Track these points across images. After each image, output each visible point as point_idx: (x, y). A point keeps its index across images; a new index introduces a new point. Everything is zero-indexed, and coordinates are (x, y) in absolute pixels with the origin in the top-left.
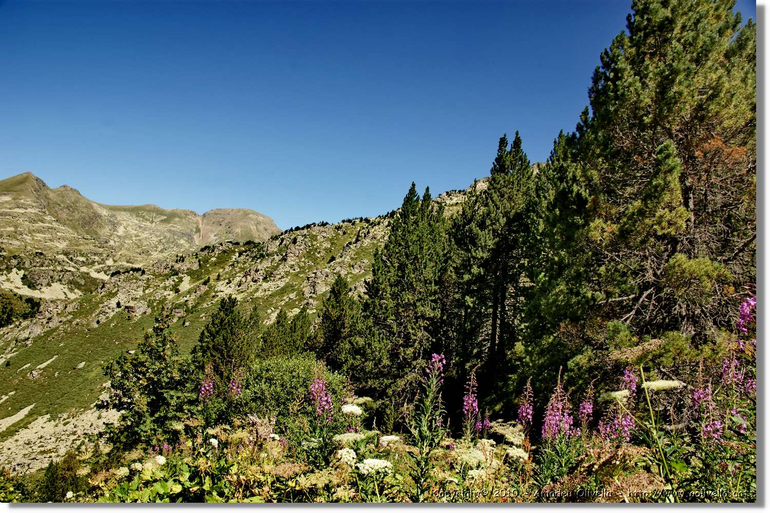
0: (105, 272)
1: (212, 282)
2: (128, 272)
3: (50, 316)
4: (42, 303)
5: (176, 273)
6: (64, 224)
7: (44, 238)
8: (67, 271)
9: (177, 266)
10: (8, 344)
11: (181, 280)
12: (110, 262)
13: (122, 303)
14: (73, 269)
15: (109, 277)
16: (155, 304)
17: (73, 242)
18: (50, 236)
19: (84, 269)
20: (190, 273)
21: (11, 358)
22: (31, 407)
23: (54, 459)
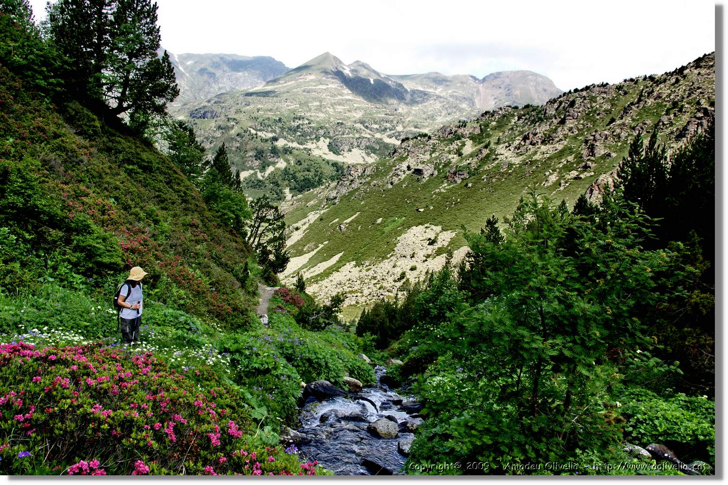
0: (396, 138)
1: (492, 146)
2: (416, 138)
3: (352, 178)
4: (345, 166)
5: (459, 138)
7: (344, 110)
8: (364, 138)
9: (460, 131)
10: (321, 202)
11: (464, 145)
12: (400, 128)
13: (412, 166)
14: (369, 136)
15: (400, 142)
16: (441, 167)
17: (368, 112)
18: (348, 107)
19: (378, 135)
20: (472, 138)
21: (324, 213)
22: (341, 254)
23: (359, 298)
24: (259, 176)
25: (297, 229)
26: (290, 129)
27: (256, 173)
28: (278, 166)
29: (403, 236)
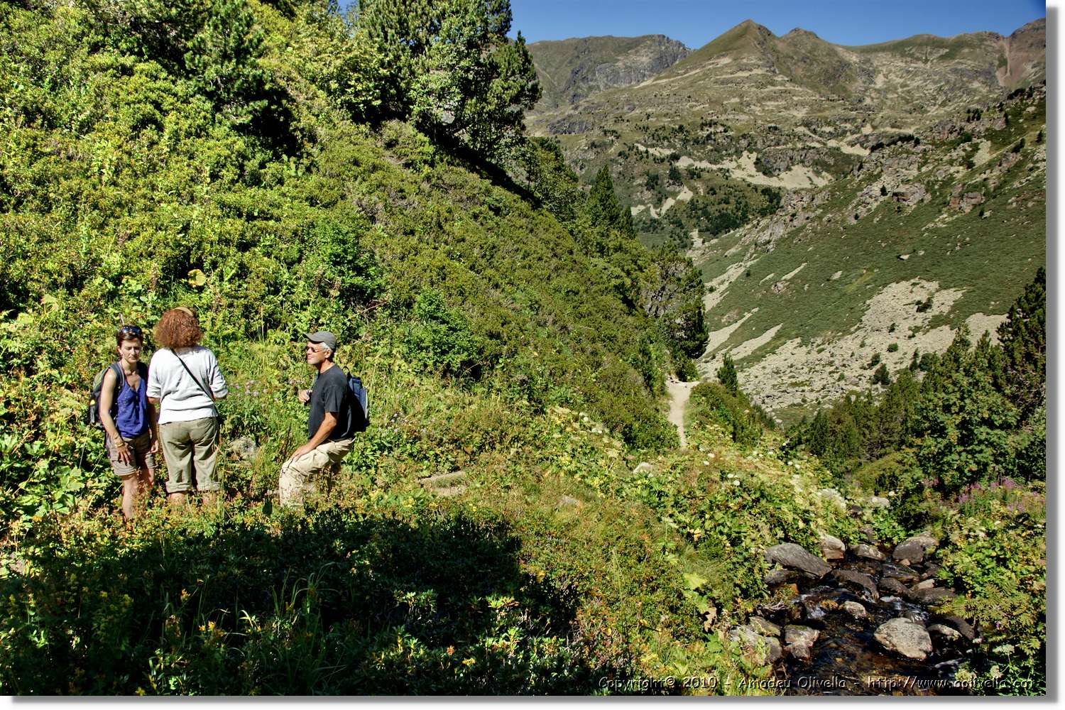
0: (862, 145)
1: (1028, 147)
2: (895, 143)
3: (794, 211)
4: (782, 193)
5: (967, 138)
6: (801, 84)
7: (777, 106)
8: (810, 148)
9: (969, 127)
10: (746, 249)
11: (976, 148)
12: (867, 130)
13: (888, 188)
14: (817, 145)
15: (868, 151)
16: (936, 187)
17: (815, 107)
18: (784, 102)
19: (832, 143)
20: (991, 135)
21: (751, 266)
22: (778, 327)
23: (807, 394)
24: (653, 213)
25: (712, 290)
26: (696, 141)
27: (648, 210)
28: (679, 197)
29: (876, 298)
